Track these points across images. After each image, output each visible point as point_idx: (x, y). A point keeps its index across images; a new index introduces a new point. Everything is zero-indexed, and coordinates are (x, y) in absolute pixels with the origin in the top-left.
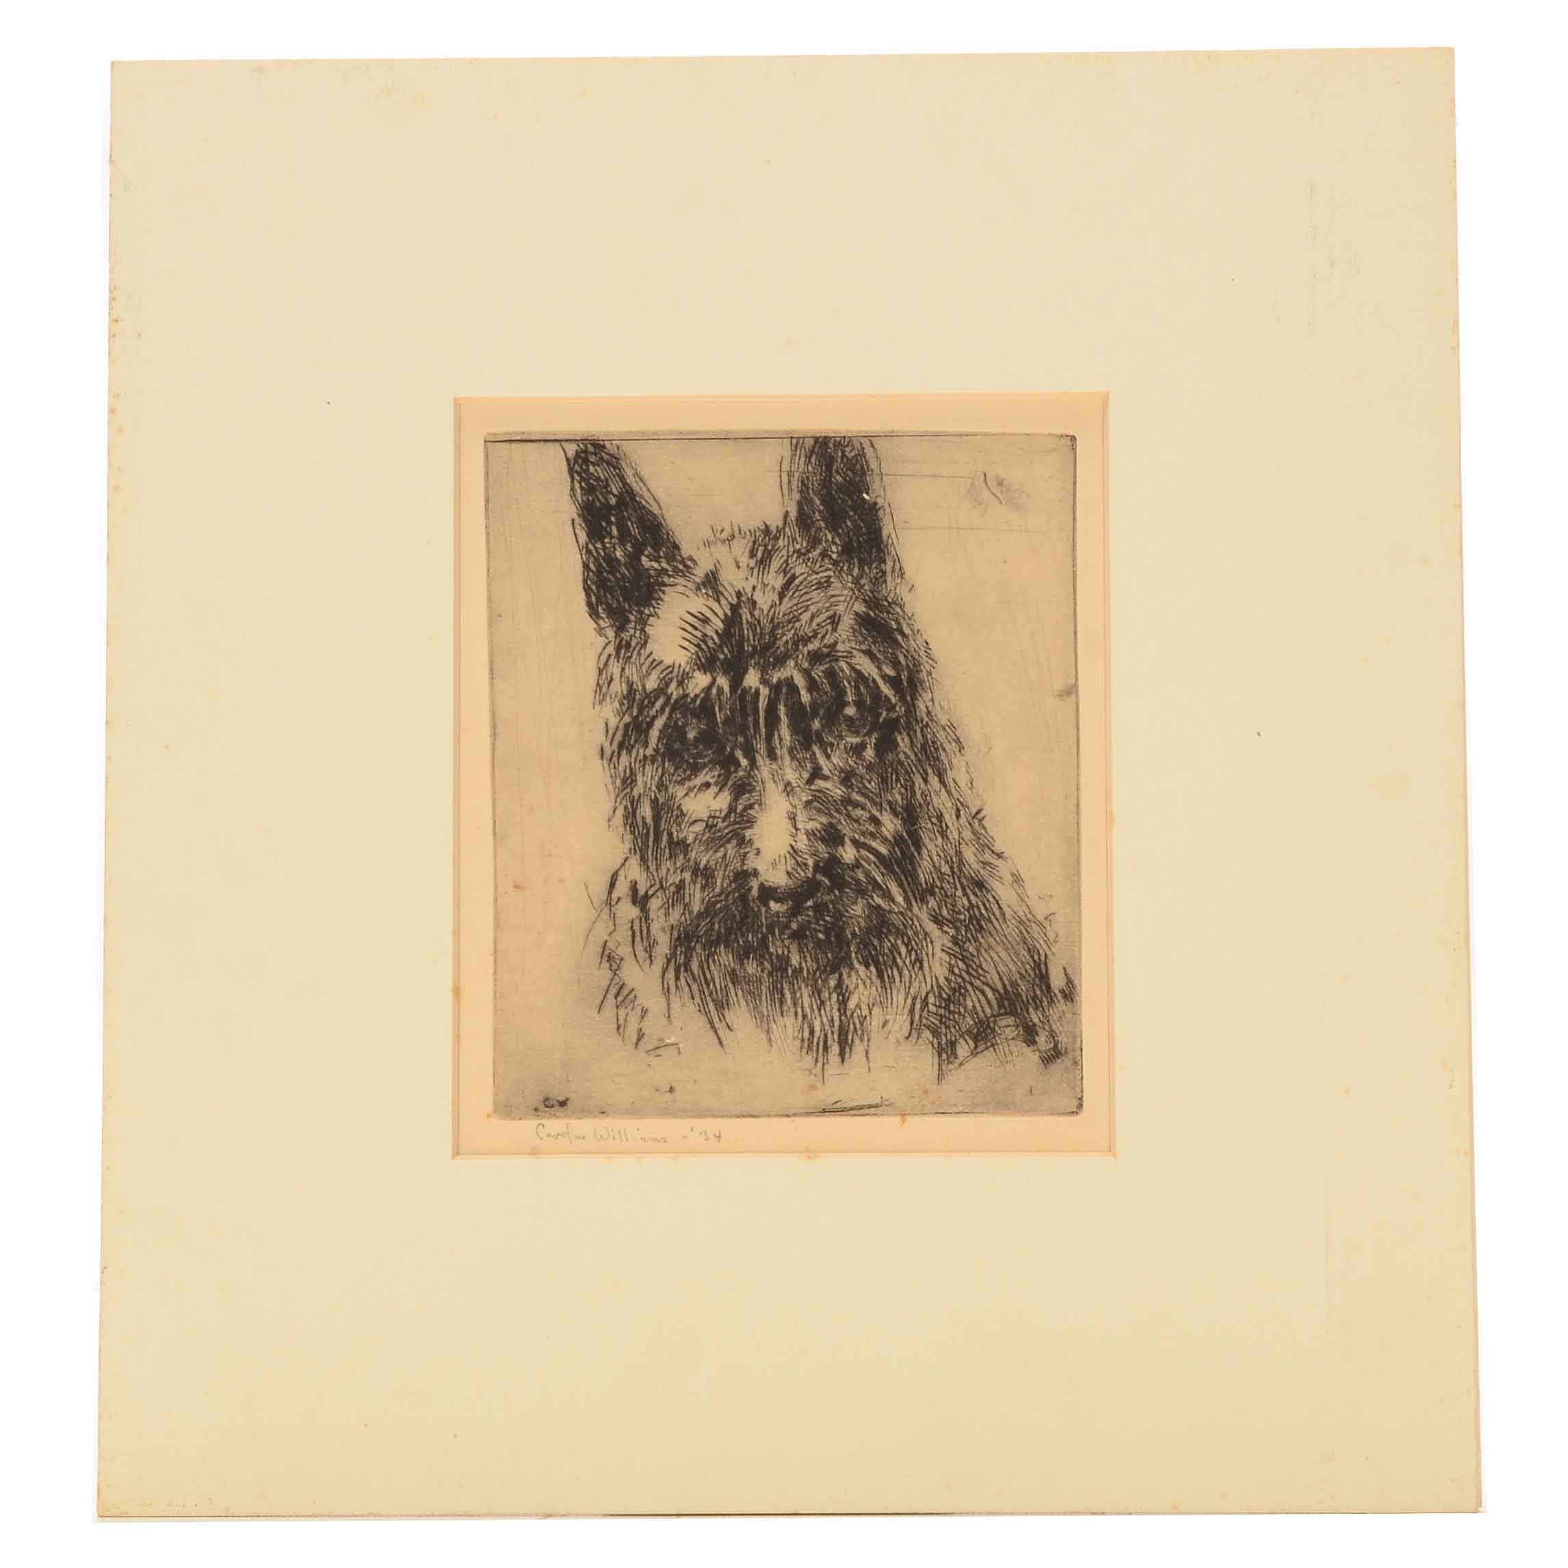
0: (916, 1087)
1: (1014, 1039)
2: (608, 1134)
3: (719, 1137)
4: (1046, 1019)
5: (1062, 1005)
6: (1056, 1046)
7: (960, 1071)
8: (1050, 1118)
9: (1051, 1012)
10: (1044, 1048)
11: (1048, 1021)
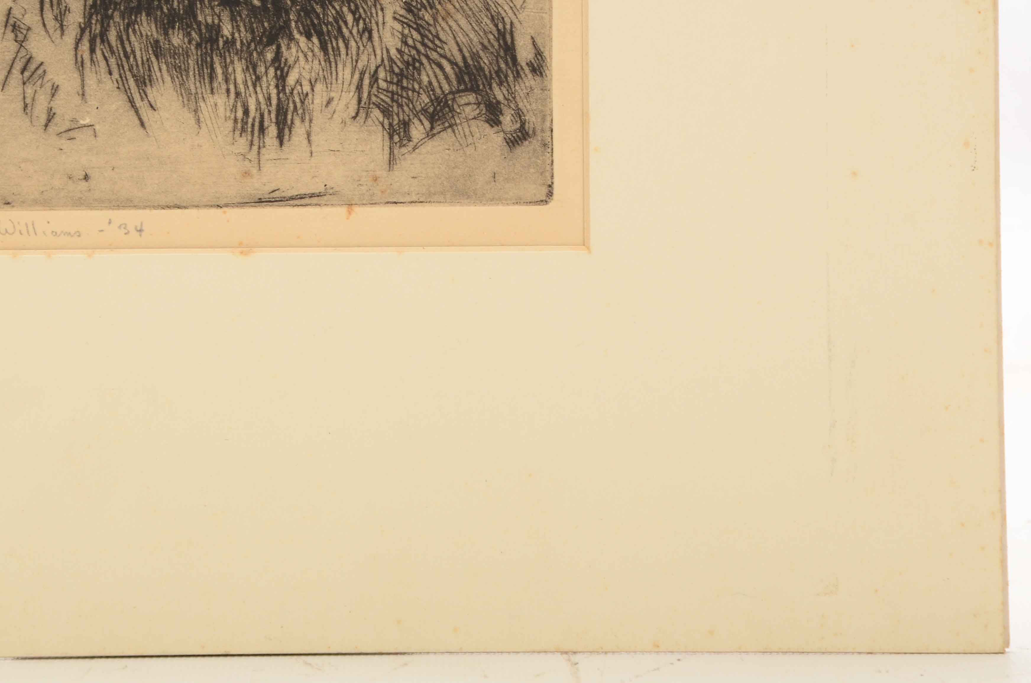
0: (365, 174)
1: (475, 118)
2: (14, 227)
3: (141, 231)
4: (512, 97)
5: (529, 80)
6: (523, 124)
7: (414, 155)
8: (517, 207)
9: (517, 88)
10: (509, 129)
11: (514, 98)
